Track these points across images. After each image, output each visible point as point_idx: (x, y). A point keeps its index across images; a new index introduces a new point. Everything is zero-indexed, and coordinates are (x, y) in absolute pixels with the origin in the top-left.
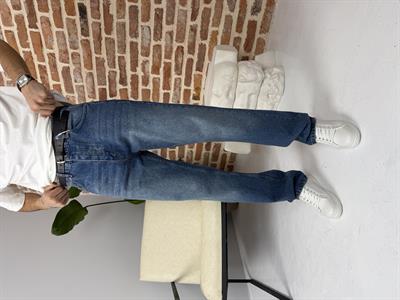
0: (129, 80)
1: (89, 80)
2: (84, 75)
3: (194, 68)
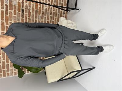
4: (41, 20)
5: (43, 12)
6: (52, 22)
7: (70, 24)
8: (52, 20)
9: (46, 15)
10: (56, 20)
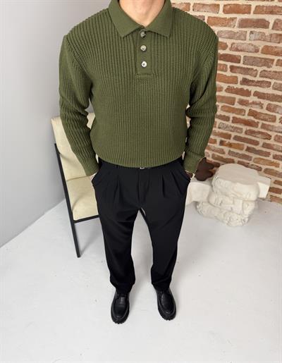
0: (245, 87)
1: (251, 48)
2: (257, 43)
3: (250, 145)
4: (278, 116)
6: (268, 150)
7: (241, 206)
8: (273, 152)
10: (272, 164)
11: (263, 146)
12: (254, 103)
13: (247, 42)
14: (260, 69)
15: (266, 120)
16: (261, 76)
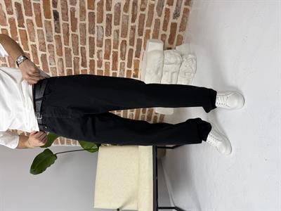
0: (88, 64)
1: (60, 63)
2: (57, 60)
3: (134, 55)
4: (105, 38)
5: (111, 15)
9: (119, 24)
10: (147, 36)
11: (133, 45)
12: (98, 56)
13: (57, 66)
14: (73, 56)
15: (110, 46)
16: (78, 54)
